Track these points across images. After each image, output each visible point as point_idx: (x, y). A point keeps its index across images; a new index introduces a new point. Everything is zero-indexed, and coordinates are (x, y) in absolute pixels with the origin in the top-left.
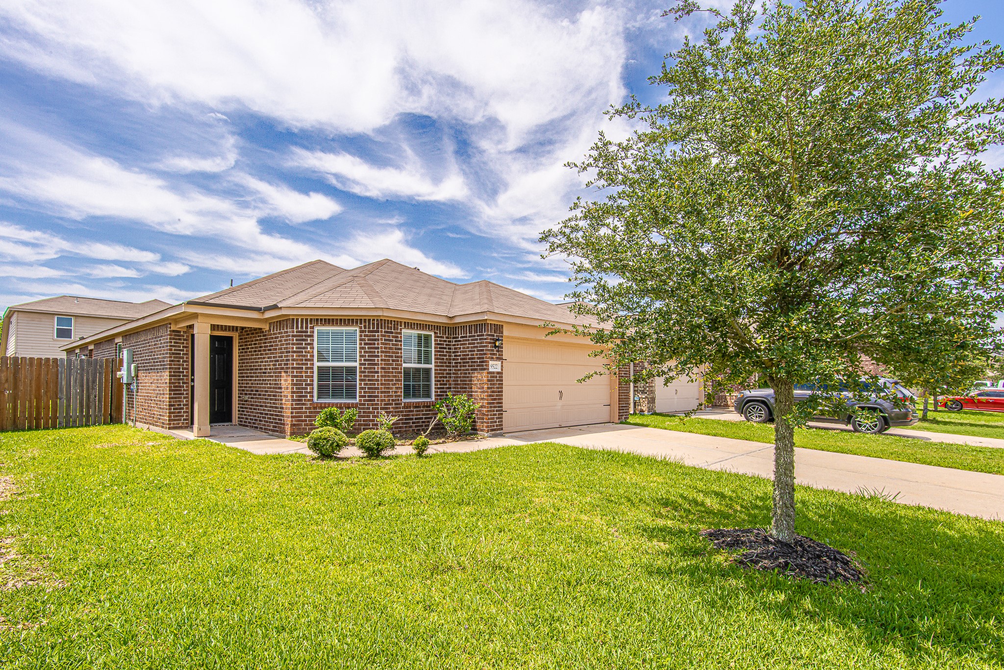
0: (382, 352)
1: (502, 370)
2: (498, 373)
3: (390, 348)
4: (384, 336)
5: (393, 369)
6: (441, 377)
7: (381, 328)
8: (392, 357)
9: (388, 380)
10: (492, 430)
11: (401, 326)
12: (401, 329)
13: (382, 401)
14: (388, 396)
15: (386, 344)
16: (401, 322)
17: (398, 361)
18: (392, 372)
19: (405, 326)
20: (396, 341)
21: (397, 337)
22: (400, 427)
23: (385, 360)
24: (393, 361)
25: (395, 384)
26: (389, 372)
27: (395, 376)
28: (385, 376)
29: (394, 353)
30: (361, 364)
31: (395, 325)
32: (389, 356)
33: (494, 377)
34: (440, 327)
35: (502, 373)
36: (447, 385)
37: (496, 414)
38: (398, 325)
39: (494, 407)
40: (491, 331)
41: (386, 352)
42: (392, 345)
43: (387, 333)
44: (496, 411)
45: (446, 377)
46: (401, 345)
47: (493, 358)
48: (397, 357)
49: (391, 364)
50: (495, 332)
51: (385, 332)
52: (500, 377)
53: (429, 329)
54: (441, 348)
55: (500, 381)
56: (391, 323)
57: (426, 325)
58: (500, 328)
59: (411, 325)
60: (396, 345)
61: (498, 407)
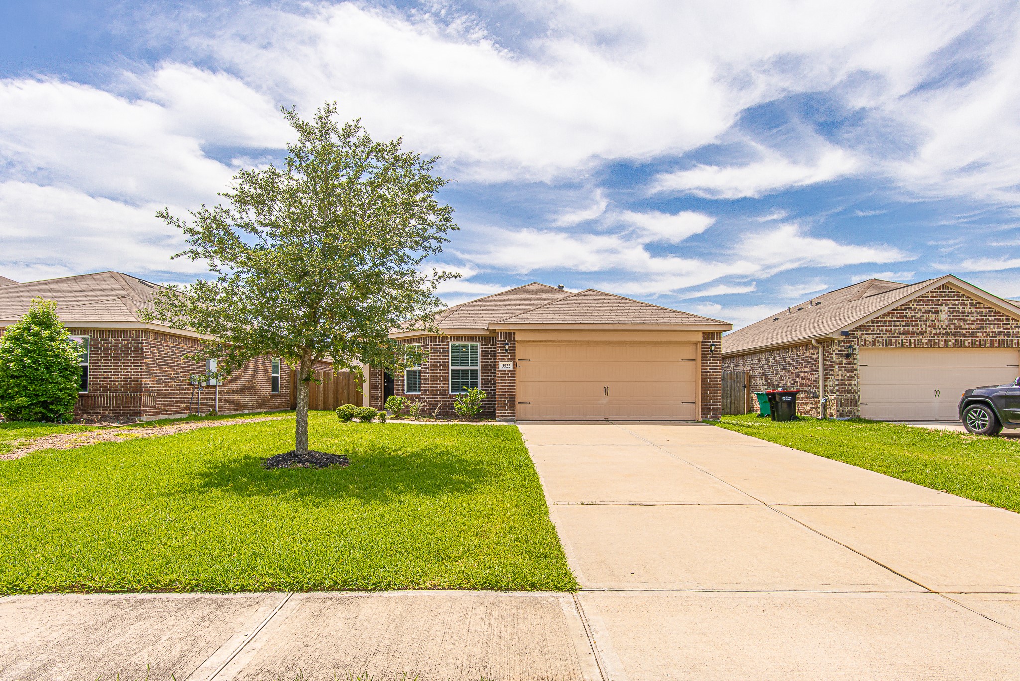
0: (431, 359)
1: (514, 368)
2: (510, 371)
3: (438, 356)
4: (434, 348)
5: (440, 370)
6: (485, 376)
7: (431, 342)
8: (440, 362)
9: (437, 378)
11: (447, 340)
12: (448, 342)
13: (431, 392)
14: (436, 389)
15: (434, 353)
16: (448, 337)
17: (445, 364)
18: (440, 373)
19: (451, 340)
20: (443, 351)
21: (445, 348)
22: (447, 412)
23: (433, 365)
24: (440, 365)
25: (442, 381)
26: (437, 373)
27: (442, 376)
28: (434, 376)
29: (441, 359)
30: (422, 368)
31: (442, 339)
32: (437, 362)
33: (504, 374)
34: (484, 337)
35: (515, 371)
36: (491, 381)
37: (507, 404)
38: (444, 339)
39: (505, 398)
40: (501, 338)
41: (434, 359)
42: (440, 353)
43: (436, 345)
44: (508, 401)
45: (491, 376)
46: (448, 353)
47: (503, 359)
48: (444, 362)
49: (439, 367)
50: (505, 338)
51: (434, 345)
52: (511, 374)
53: (473, 340)
54: (486, 353)
55: (512, 377)
56: (439, 338)
57: (471, 337)
58: (511, 335)
59: (457, 338)
60: (443, 353)
61: (510, 398)
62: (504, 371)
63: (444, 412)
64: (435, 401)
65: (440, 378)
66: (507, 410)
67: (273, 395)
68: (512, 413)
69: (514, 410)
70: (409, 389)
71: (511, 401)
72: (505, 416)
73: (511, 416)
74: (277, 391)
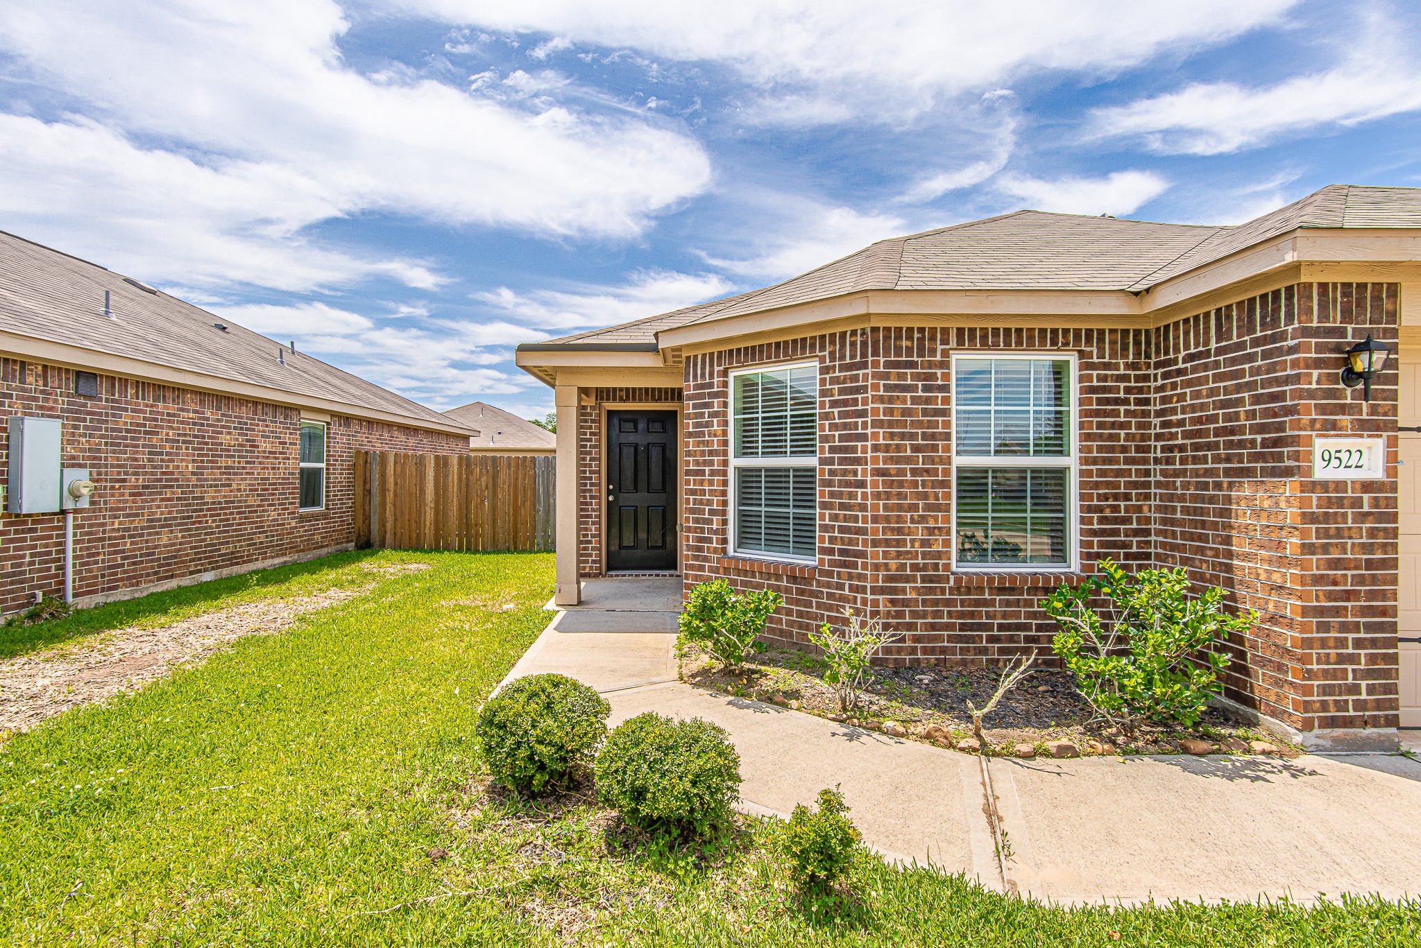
0: (875, 424)
1: (1392, 471)
2: (1368, 486)
3: (906, 412)
4: (886, 376)
5: (915, 472)
7: (875, 353)
8: (913, 436)
9: (900, 508)
10: (1332, 723)
11: (945, 341)
12: (945, 353)
13: (876, 567)
15: (891, 400)
16: (945, 331)
17: (935, 449)
18: (916, 484)
19: (960, 342)
20: (926, 389)
21: (933, 377)
22: (943, 651)
23: (887, 448)
24: (916, 449)
25: (923, 519)
26: (901, 483)
27: (925, 496)
28: (888, 496)
29: (920, 424)
30: (823, 461)
31: (921, 340)
32: (903, 436)
33: (1340, 502)
34: (1101, 332)
35: (1394, 488)
36: (1127, 520)
37: (1353, 659)
38: (933, 338)
39: (1344, 627)
40: (1323, 316)
41: (891, 424)
42: (915, 400)
43: (897, 365)
44: (1358, 643)
45: (1127, 497)
46: (946, 400)
47: (1334, 426)
48: (933, 436)
49: (908, 460)
50: (1347, 316)
51: (888, 365)
52: (1376, 503)
53: (1054, 343)
54: (1108, 401)
55: (1380, 518)
56: (910, 337)
57: (1043, 331)
58: (1377, 298)
59: (984, 337)
60: (928, 401)
61: (1369, 627)
62: (1340, 485)
63: (932, 651)
64: (893, 602)
65: (914, 508)
66: (1355, 689)
67: (302, 518)
68: (1379, 705)
69: (1392, 689)
70: (745, 538)
71: (1374, 643)
72: (1348, 722)
73: (1374, 722)
74: (319, 504)
